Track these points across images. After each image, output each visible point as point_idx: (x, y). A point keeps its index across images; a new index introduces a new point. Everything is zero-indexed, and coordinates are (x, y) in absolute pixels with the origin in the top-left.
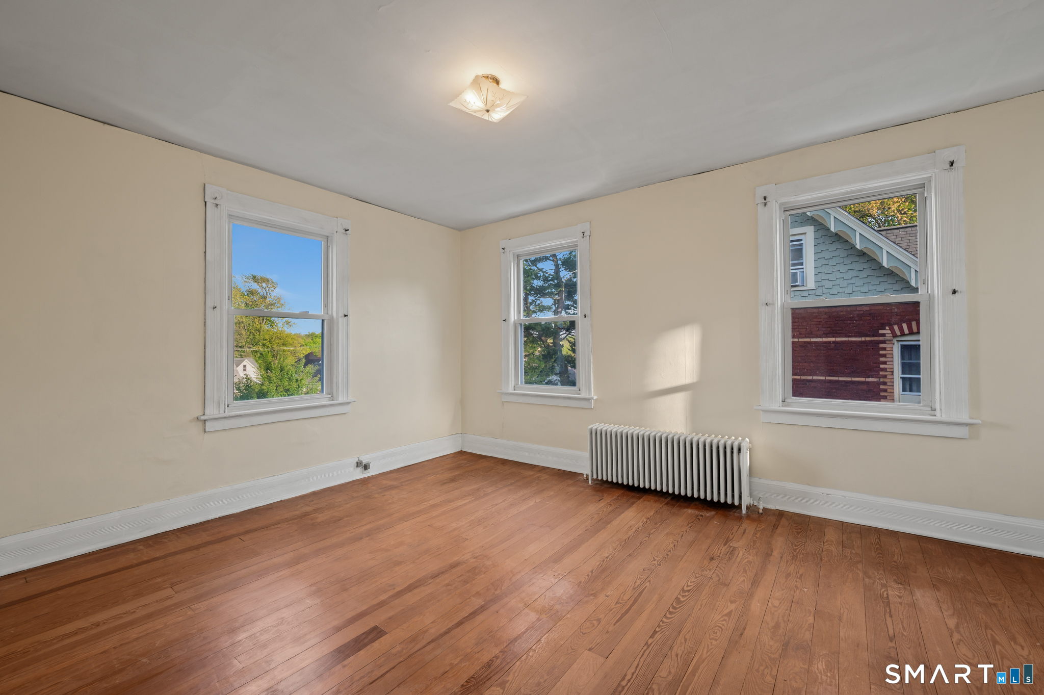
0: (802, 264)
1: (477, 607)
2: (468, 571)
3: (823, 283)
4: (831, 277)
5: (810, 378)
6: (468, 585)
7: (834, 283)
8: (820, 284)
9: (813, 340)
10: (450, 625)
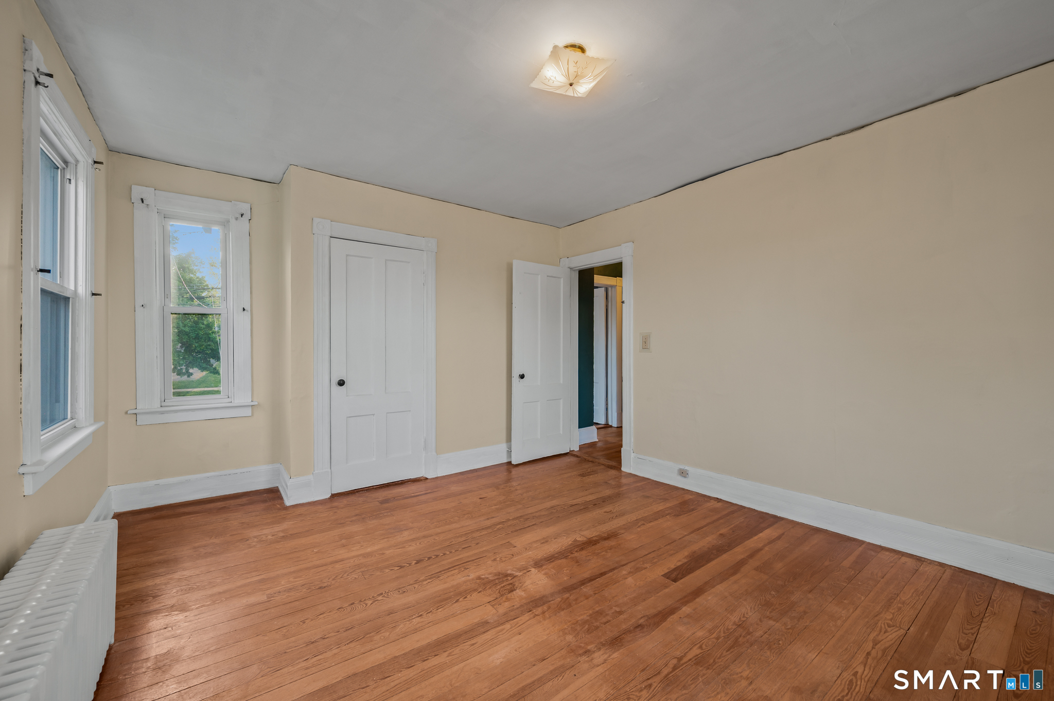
1: (589, 584)
2: (597, 628)
6: (597, 609)
10: (611, 574)
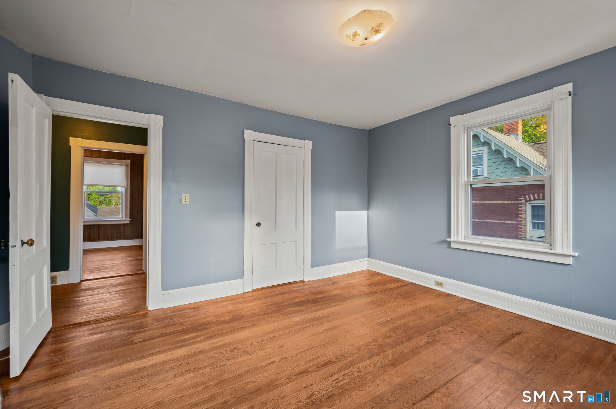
0: (482, 165)
3: (491, 174)
4: (495, 171)
5: (484, 221)
7: (497, 174)
8: (490, 175)
9: (486, 202)
